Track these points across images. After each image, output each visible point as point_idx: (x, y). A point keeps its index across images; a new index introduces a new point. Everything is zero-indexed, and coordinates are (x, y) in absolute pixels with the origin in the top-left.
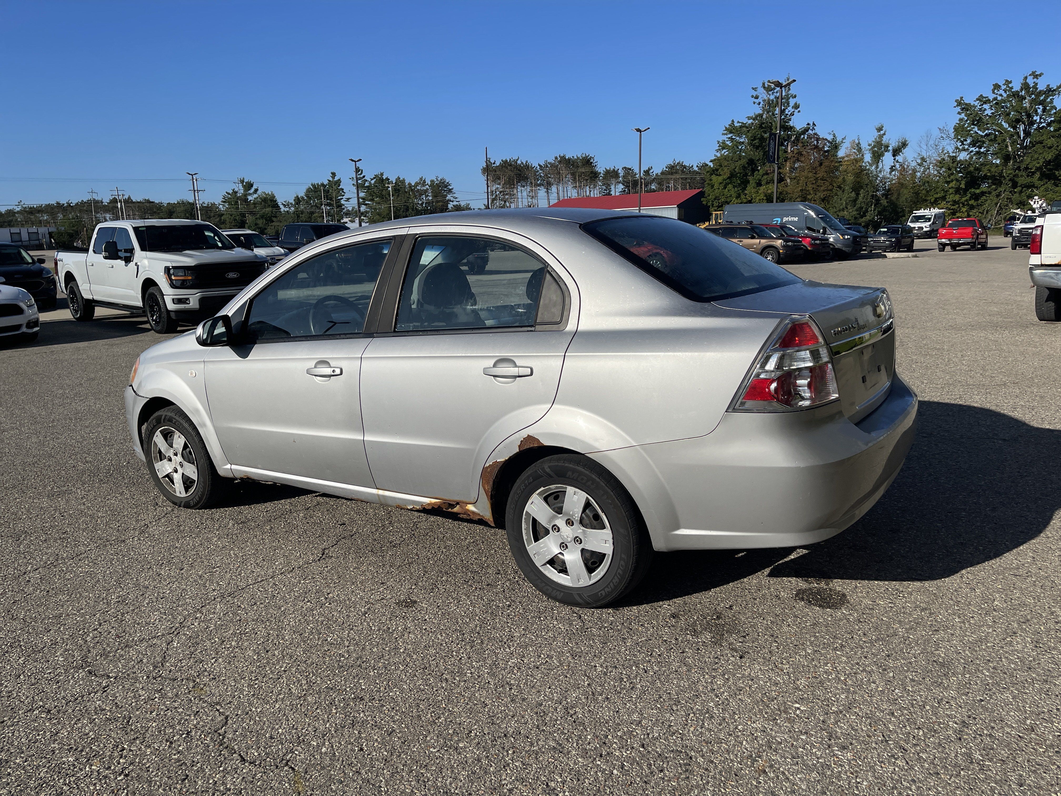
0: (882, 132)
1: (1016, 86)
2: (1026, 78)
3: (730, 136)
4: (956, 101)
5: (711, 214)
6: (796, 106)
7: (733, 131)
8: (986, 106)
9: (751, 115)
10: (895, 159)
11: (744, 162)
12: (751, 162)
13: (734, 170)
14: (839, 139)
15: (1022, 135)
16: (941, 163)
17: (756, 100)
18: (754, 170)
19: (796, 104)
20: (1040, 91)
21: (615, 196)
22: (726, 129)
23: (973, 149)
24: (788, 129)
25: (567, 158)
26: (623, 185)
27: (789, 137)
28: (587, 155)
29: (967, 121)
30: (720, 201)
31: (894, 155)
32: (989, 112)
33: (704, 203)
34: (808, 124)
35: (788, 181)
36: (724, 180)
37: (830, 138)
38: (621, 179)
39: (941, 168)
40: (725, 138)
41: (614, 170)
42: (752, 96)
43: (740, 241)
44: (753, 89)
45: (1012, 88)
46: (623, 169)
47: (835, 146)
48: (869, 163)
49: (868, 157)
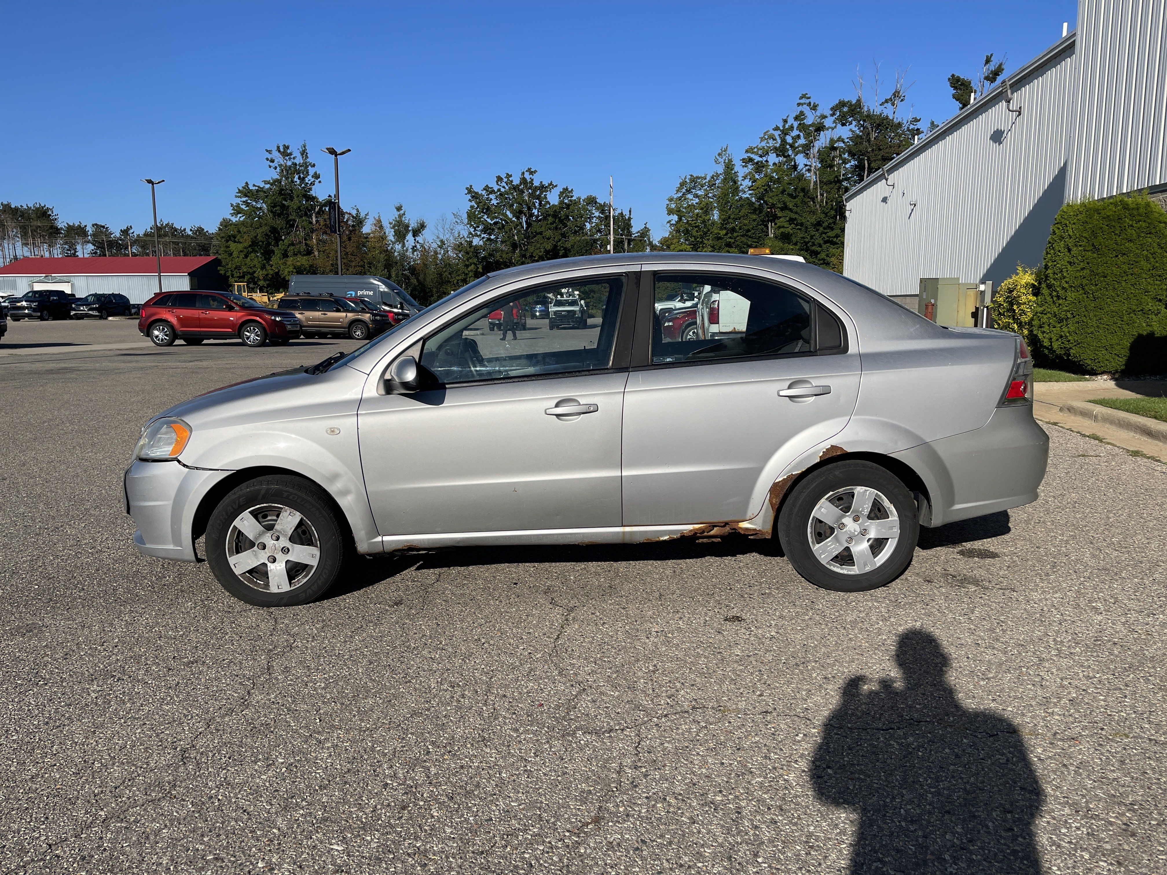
0: (402, 212)
1: (516, 181)
2: (523, 173)
3: (244, 199)
4: (467, 188)
5: (232, 286)
6: (316, 176)
7: (248, 194)
8: (492, 196)
9: (268, 180)
10: (415, 240)
11: (265, 229)
12: (274, 230)
13: (256, 237)
14: (362, 215)
15: (525, 226)
16: (458, 247)
17: (271, 164)
18: (278, 240)
19: (316, 173)
20: (536, 187)
21: (84, 258)
22: (240, 191)
23: (485, 235)
24: (311, 199)
25: (13, 206)
26: (94, 245)
27: (313, 208)
28: (43, 205)
29: (477, 208)
30: (241, 271)
31: (414, 236)
32: (494, 202)
33: (222, 272)
34: (330, 196)
35: (316, 253)
36: (245, 248)
37: (354, 213)
38: (90, 237)
39: (460, 251)
40: (238, 200)
41: (79, 226)
42: (267, 159)
43: (325, 314)
44: (267, 151)
45: (512, 181)
46: (93, 225)
47: (359, 222)
48: (391, 241)
49: (391, 236)
